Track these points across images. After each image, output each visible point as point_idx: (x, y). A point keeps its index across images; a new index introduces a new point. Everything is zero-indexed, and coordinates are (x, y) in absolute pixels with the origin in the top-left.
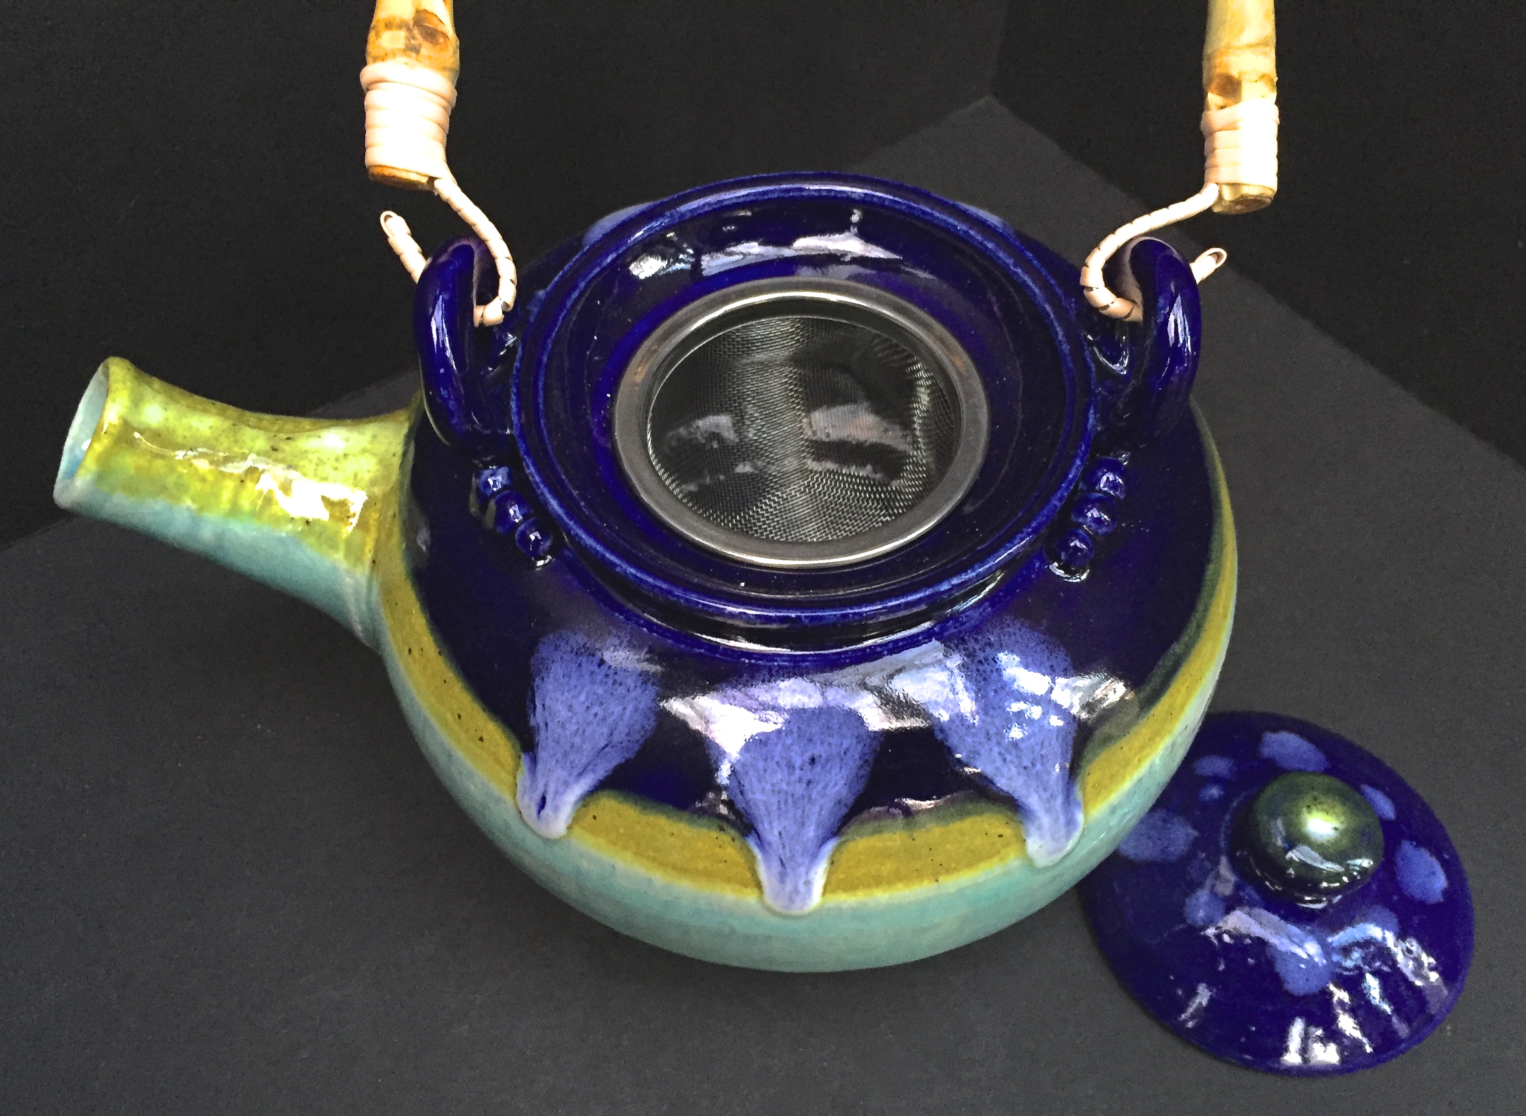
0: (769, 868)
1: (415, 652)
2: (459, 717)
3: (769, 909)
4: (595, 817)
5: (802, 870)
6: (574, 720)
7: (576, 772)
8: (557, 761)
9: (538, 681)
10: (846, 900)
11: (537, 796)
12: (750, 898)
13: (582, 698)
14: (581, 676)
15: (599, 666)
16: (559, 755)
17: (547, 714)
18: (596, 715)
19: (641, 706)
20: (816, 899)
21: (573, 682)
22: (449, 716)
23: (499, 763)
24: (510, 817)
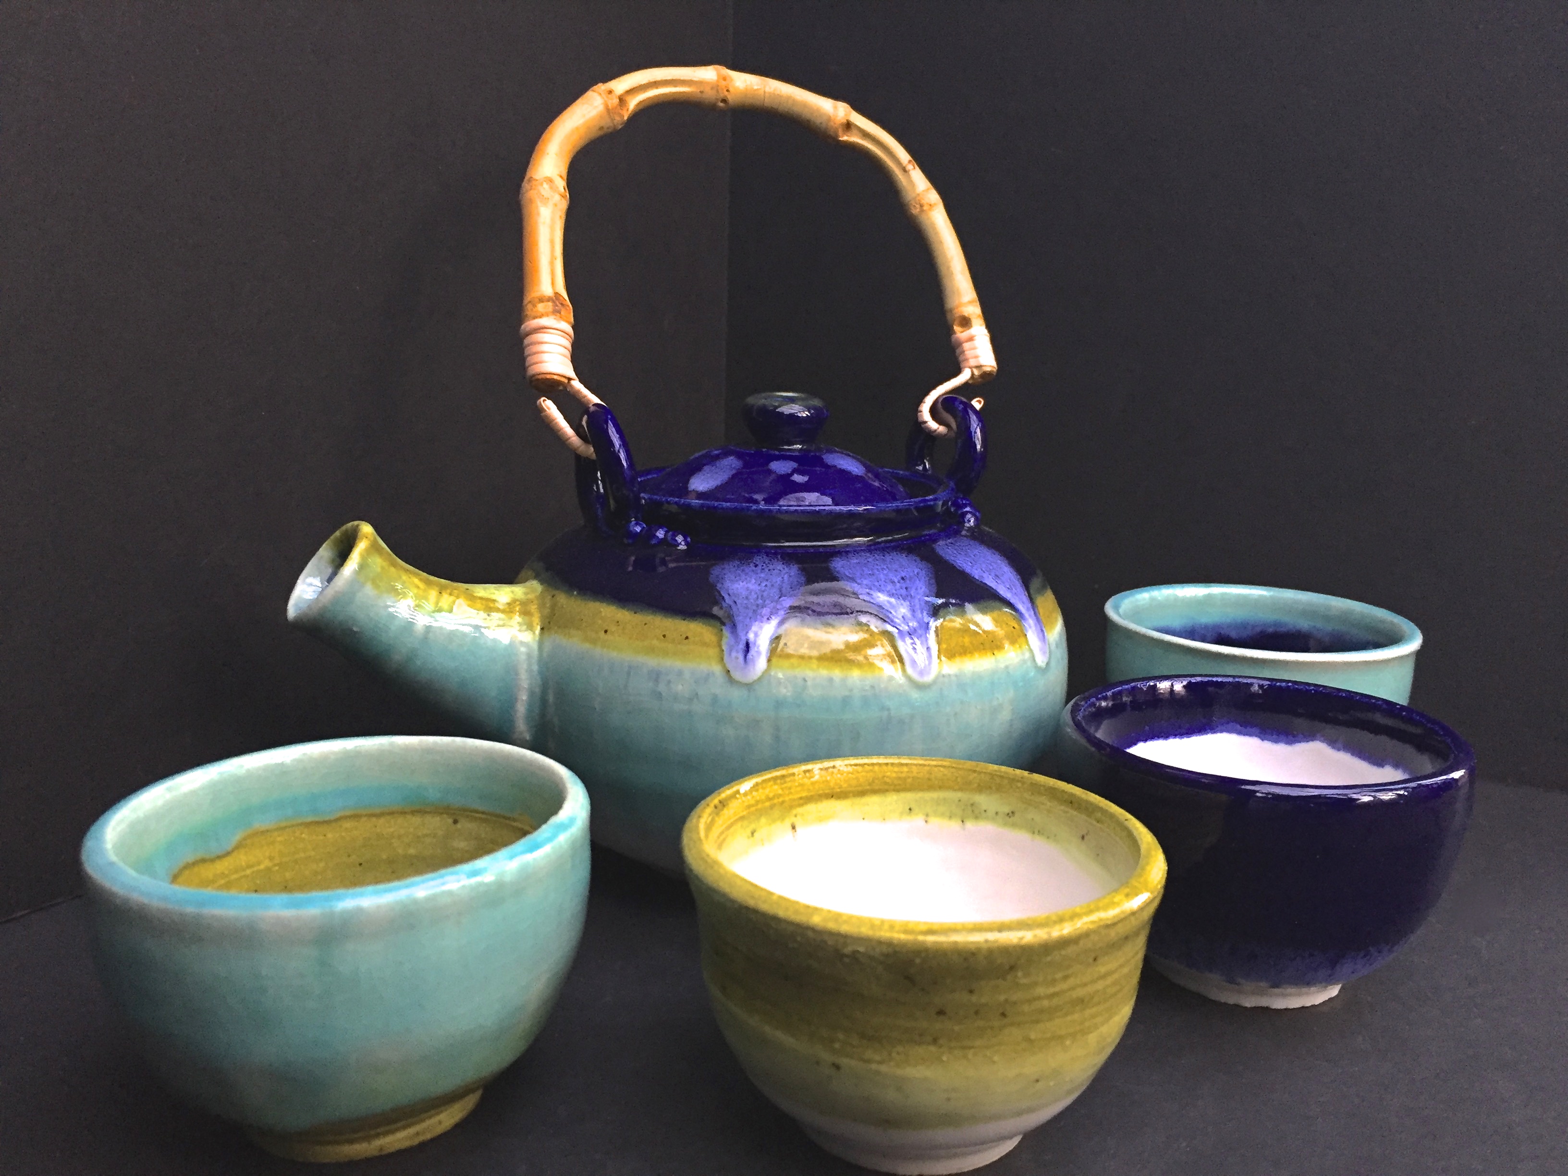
1: (613, 631)
2: (664, 636)
3: (909, 679)
8: (750, 618)
9: (719, 586)
10: (950, 668)
12: (897, 671)
16: (750, 614)
17: (733, 598)
22: (655, 642)
23: (705, 644)
24: (718, 687)
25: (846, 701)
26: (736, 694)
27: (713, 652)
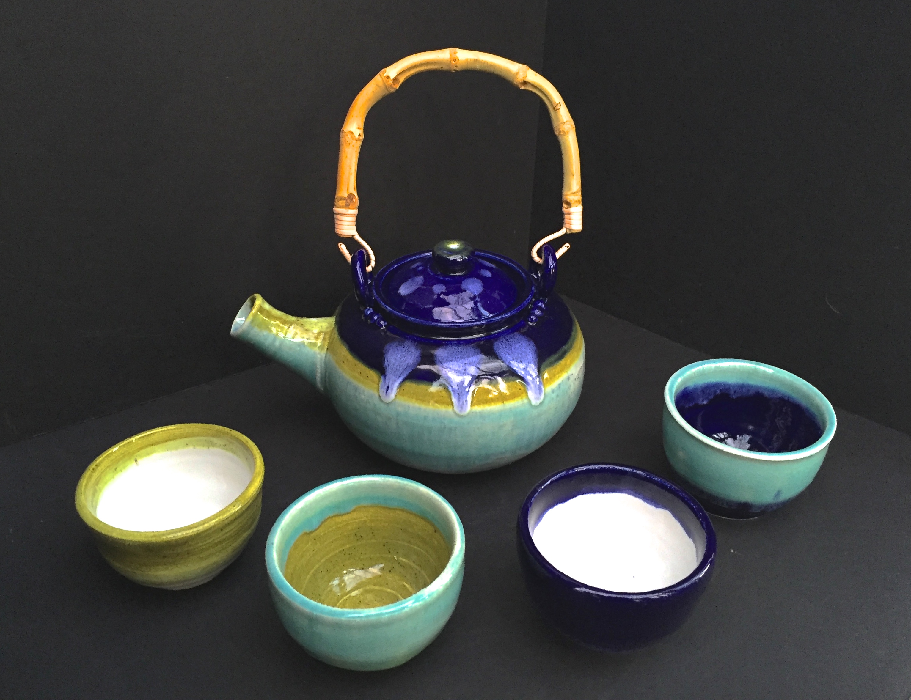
0: (455, 397)
1: (345, 362)
2: (361, 373)
3: (455, 413)
4: (403, 390)
5: (465, 396)
6: (397, 362)
7: (398, 377)
8: (392, 375)
9: (386, 355)
10: (477, 408)
11: (386, 387)
12: (450, 409)
13: (399, 356)
14: (398, 351)
15: (404, 348)
16: (393, 373)
17: (388, 362)
18: (403, 360)
19: (416, 355)
20: (468, 408)
21: (396, 352)
22: (357, 374)
23: (374, 382)
24: (376, 401)
25: (425, 418)
26: (382, 406)
27: (376, 386)
